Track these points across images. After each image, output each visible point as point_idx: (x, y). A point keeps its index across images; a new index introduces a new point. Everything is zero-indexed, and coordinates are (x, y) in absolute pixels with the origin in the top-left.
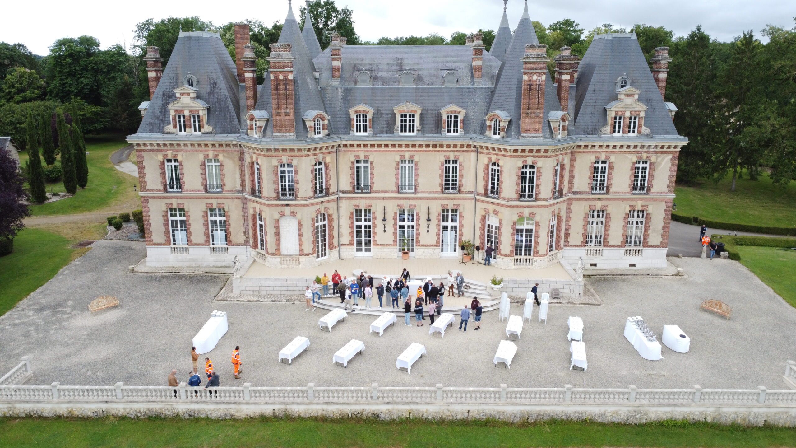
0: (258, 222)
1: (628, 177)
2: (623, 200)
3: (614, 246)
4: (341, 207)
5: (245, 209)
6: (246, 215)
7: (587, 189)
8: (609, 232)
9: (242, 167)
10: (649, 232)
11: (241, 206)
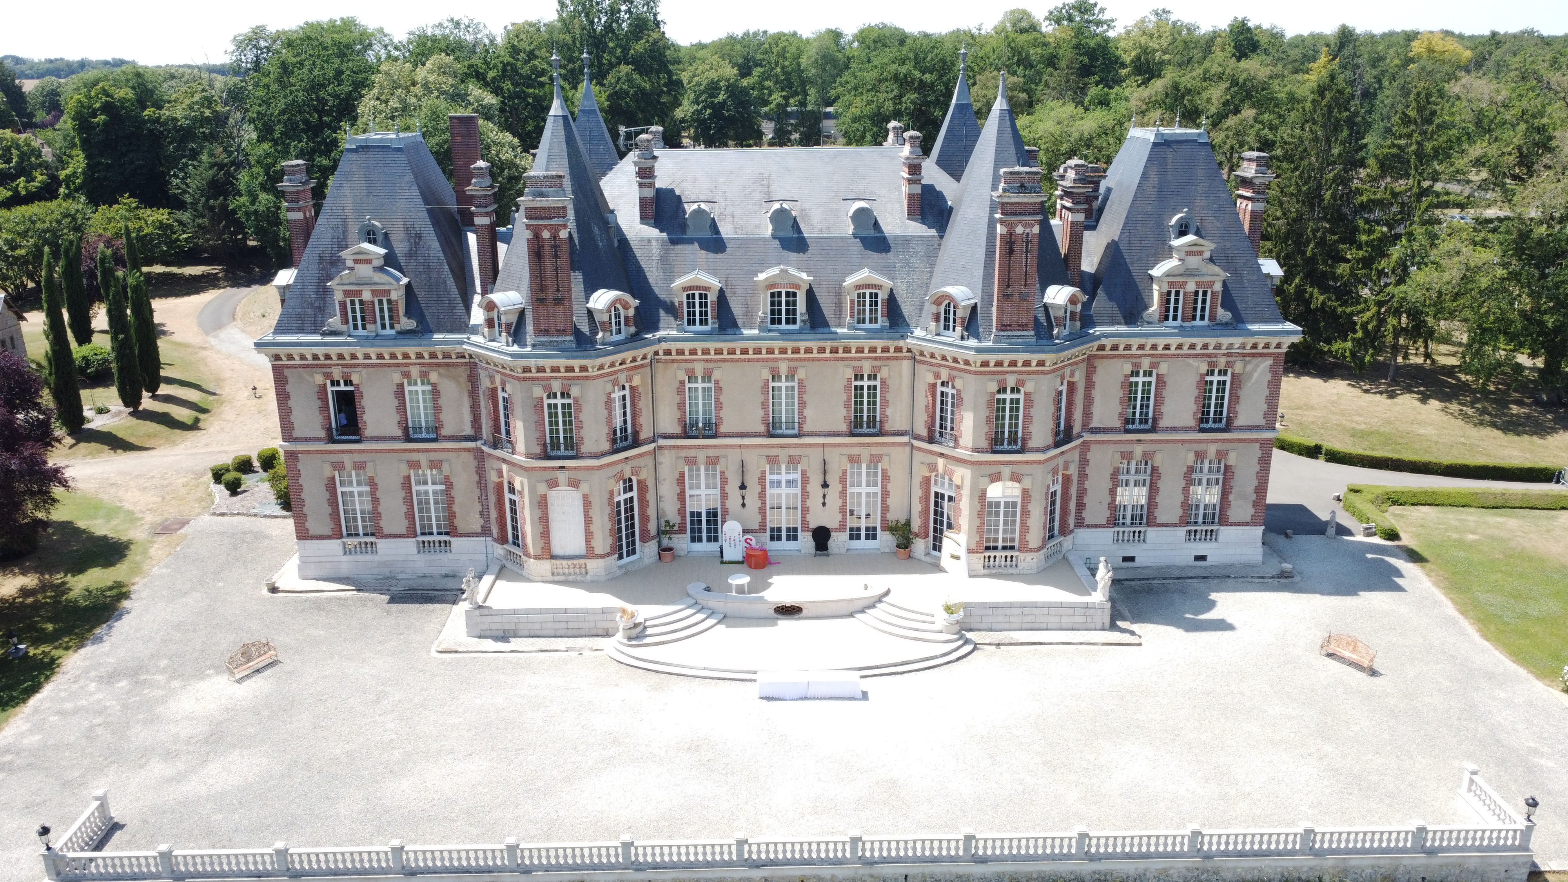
0: (507, 496)
1: (1193, 400)
2: (1183, 442)
3: (1166, 525)
4: (661, 463)
5: (481, 471)
6: (483, 482)
7: (1117, 424)
8: (1157, 500)
9: (473, 393)
10: (1231, 497)
11: (474, 463)
